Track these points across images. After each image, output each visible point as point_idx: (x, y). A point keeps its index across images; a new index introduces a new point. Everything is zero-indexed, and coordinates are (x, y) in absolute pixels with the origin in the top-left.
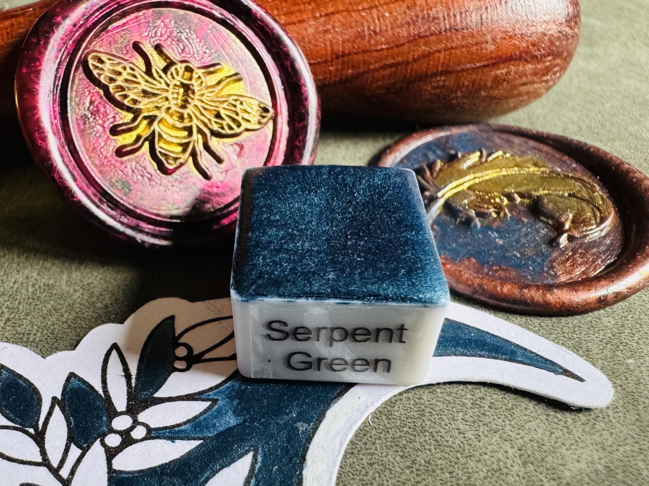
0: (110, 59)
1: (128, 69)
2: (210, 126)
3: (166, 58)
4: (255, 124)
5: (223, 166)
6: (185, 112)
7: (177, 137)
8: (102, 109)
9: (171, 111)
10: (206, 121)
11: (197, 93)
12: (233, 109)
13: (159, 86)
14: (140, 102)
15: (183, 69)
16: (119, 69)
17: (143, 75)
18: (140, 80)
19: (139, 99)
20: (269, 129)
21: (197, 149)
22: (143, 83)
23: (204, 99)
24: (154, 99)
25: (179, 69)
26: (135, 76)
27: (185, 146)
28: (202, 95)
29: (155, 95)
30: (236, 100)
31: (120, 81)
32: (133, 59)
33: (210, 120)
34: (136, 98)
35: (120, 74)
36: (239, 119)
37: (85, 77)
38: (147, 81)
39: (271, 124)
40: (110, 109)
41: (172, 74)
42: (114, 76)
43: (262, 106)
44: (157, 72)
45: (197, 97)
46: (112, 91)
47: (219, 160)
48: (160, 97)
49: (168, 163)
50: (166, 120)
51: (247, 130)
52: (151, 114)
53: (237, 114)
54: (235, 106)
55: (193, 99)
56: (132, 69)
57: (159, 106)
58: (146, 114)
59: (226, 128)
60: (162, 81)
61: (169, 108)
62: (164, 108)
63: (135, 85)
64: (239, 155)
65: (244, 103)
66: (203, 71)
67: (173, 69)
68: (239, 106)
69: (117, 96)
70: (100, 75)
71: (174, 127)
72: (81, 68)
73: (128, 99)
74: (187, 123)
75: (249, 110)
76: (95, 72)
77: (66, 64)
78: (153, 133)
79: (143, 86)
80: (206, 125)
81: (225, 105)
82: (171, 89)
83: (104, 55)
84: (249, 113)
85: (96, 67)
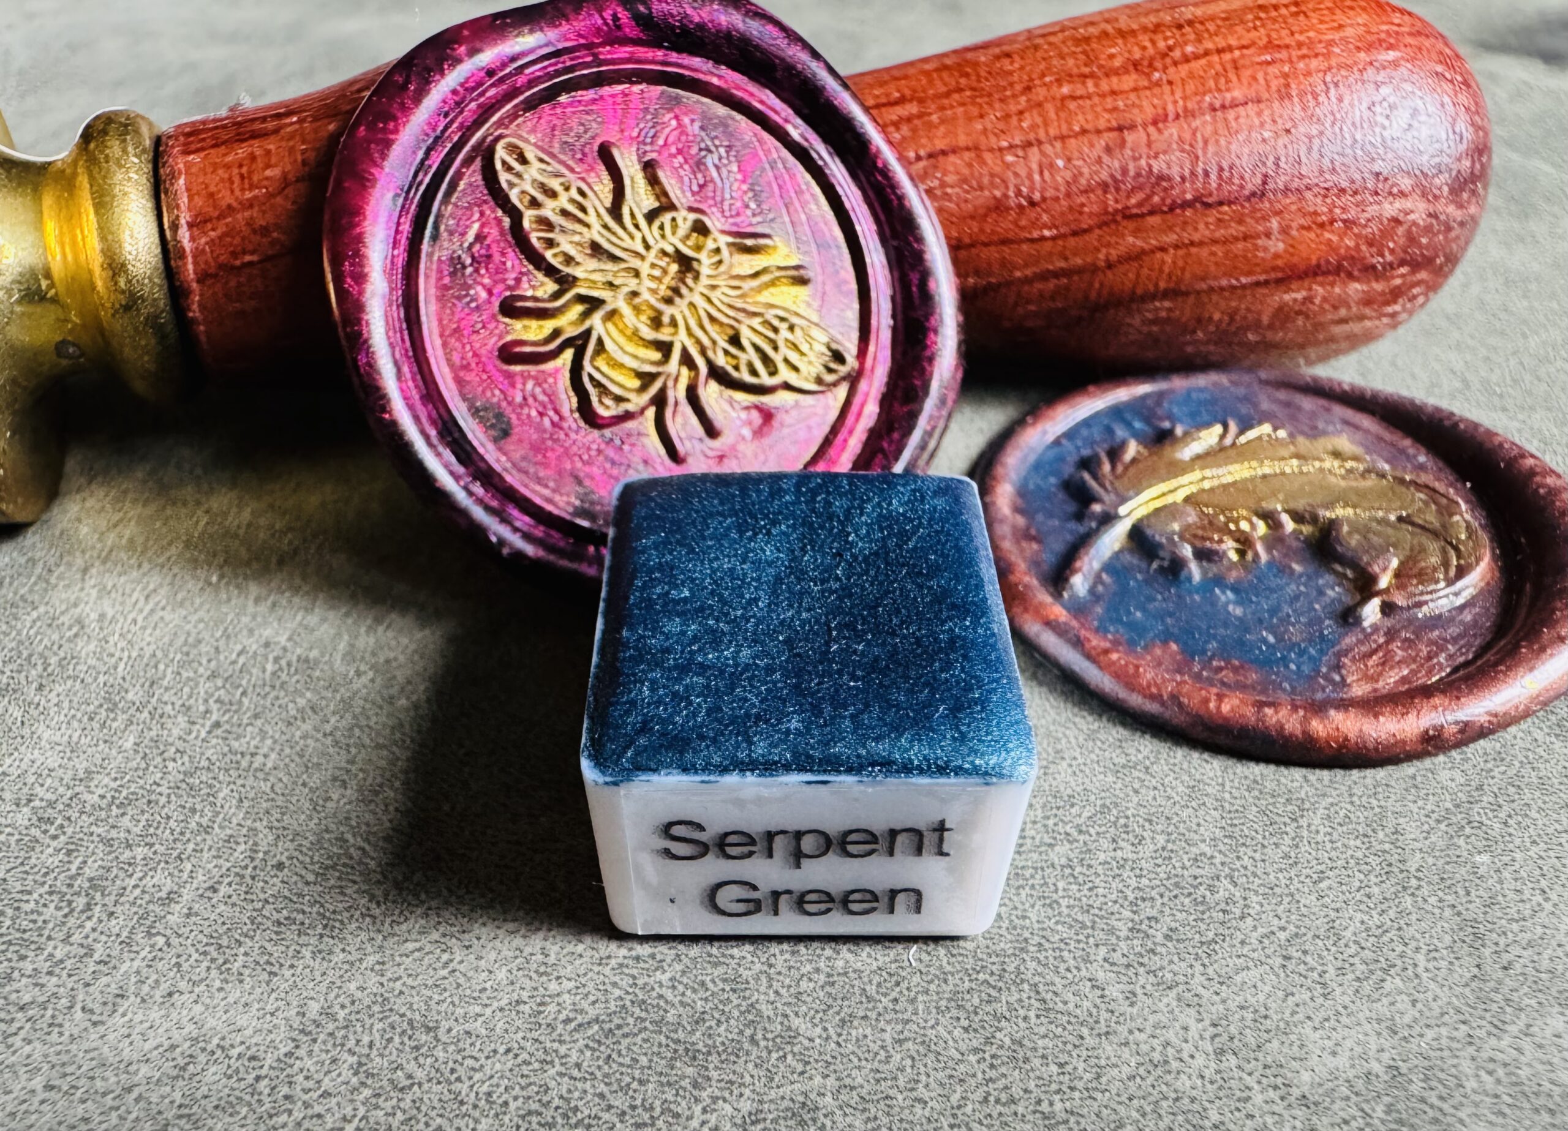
0: (541, 160)
1: (574, 193)
2: (710, 354)
3: (662, 194)
4: (807, 379)
5: (716, 444)
6: (668, 311)
7: (636, 357)
8: (497, 257)
9: (637, 301)
10: (706, 341)
11: (704, 280)
12: (771, 335)
13: (628, 243)
14: (578, 264)
15: (689, 224)
16: (555, 184)
17: (603, 212)
18: (592, 219)
19: (579, 258)
20: (836, 399)
21: (671, 394)
22: (596, 226)
23: (715, 296)
24: (610, 266)
25: (680, 221)
26: (583, 209)
27: (647, 379)
28: (714, 287)
29: (614, 258)
30: (782, 319)
31: (549, 209)
32: (593, 174)
33: (714, 342)
34: (572, 251)
35: (553, 194)
36: (778, 358)
37: (481, 183)
38: (606, 226)
39: (842, 391)
40: (513, 261)
41: (662, 228)
42: (540, 197)
43: (834, 346)
44: (633, 215)
45: (701, 286)
46: (526, 224)
47: (711, 431)
48: (623, 265)
49: (601, 402)
50: (621, 316)
51: (787, 386)
52: (595, 293)
53: (776, 348)
54: (776, 330)
55: (691, 290)
56: (582, 193)
57: (616, 282)
58: (582, 291)
59: (744, 368)
60: (638, 236)
61: (635, 294)
62: (626, 290)
63: (578, 227)
64: (759, 433)
65: (797, 330)
66: (730, 239)
67: (666, 218)
68: (784, 333)
69: (534, 238)
70: (511, 185)
71: (635, 336)
72: (478, 163)
73: (555, 250)
74: (664, 335)
75: (804, 348)
76: (504, 177)
77: (449, 145)
78: (588, 333)
79: (596, 233)
80: (703, 352)
81: (756, 322)
82: (651, 256)
83: (532, 148)
84: (802, 354)
85: (509, 168)
